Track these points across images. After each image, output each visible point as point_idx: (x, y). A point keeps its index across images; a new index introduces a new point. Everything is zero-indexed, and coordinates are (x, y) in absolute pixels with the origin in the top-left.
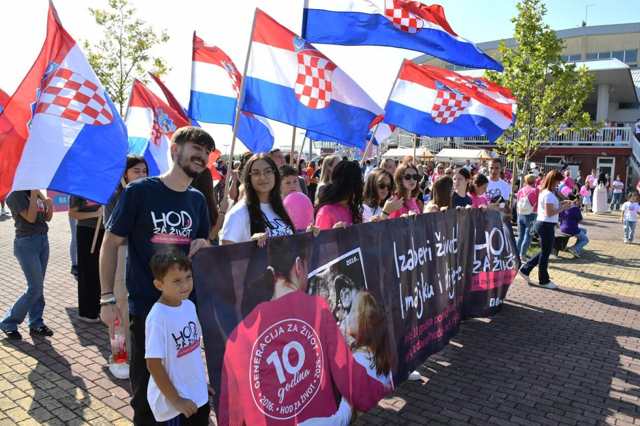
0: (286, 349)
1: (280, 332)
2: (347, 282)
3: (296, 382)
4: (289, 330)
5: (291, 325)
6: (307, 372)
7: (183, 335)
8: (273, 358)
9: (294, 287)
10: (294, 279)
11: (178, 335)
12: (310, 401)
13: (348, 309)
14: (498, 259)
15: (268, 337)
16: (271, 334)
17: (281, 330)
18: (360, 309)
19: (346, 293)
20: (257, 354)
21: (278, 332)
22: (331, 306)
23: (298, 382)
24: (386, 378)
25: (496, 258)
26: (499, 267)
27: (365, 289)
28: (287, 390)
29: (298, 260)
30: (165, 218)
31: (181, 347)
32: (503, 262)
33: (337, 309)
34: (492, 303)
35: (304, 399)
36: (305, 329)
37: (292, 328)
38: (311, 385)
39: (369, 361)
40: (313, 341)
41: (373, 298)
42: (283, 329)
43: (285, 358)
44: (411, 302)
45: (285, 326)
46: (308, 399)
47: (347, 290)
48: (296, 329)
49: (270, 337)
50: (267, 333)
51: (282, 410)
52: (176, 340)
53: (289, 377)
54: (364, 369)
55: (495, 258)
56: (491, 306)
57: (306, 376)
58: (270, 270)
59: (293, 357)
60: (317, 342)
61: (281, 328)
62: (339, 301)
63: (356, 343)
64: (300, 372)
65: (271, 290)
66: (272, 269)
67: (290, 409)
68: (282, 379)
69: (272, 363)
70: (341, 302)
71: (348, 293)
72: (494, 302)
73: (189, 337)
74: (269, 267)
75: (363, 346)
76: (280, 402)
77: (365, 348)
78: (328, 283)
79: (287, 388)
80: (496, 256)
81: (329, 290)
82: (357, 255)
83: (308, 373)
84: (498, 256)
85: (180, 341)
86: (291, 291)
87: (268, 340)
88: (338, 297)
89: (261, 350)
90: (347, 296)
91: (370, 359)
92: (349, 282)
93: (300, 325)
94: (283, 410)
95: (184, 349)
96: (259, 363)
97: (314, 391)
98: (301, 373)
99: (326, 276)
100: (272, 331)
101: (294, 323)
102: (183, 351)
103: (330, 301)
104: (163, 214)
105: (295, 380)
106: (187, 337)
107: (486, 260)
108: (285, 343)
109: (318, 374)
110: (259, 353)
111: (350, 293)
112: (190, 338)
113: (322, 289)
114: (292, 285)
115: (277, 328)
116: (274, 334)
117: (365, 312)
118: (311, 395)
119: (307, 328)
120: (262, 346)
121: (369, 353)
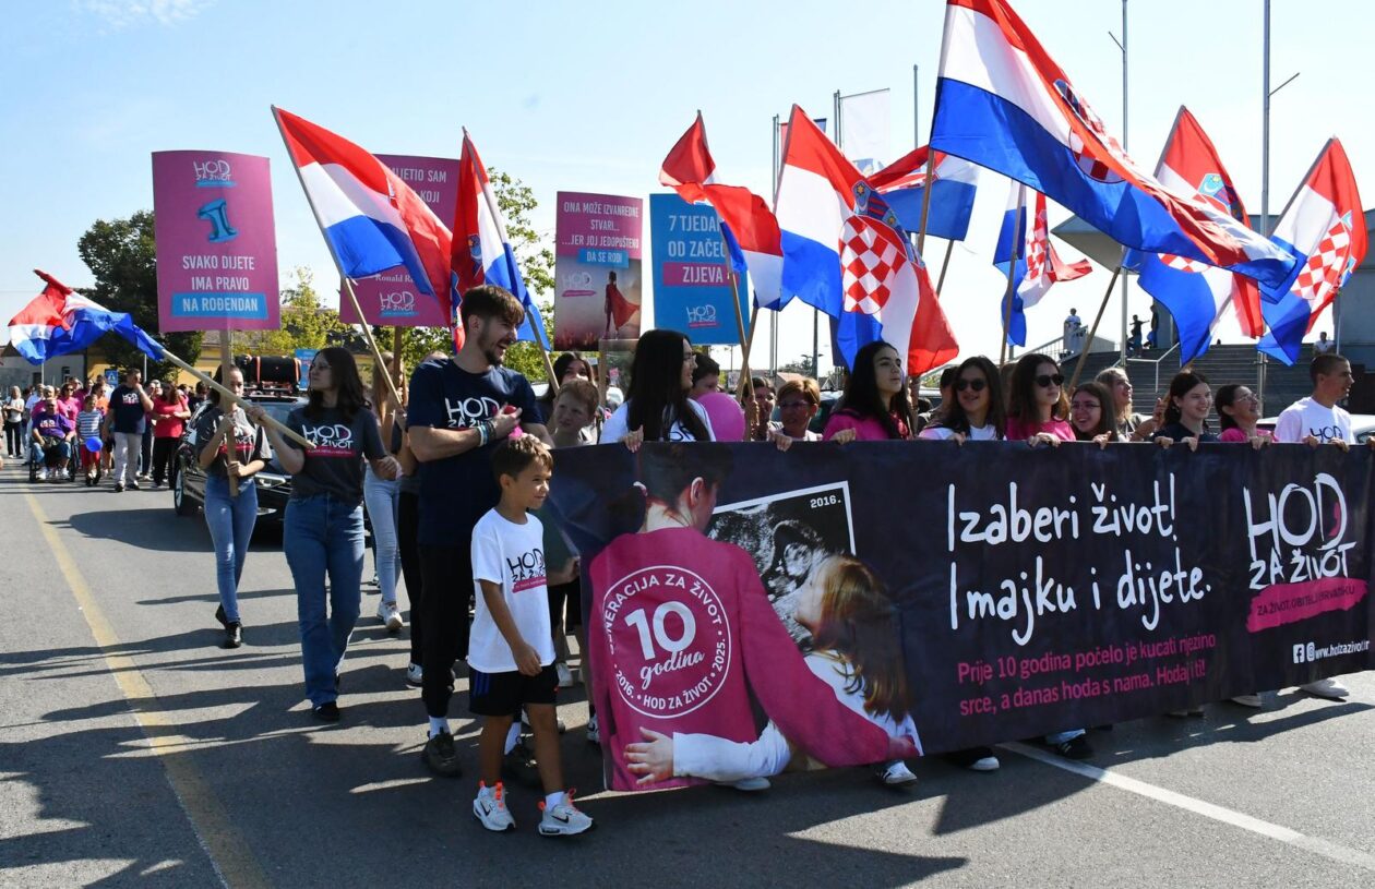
0: (661, 612)
1: (651, 583)
2: (806, 535)
3: (675, 665)
4: (668, 583)
5: (672, 576)
6: (698, 657)
7: (521, 563)
8: (637, 618)
9: (683, 521)
10: (684, 510)
11: (515, 562)
12: (701, 704)
13: (800, 581)
14: (1303, 554)
15: (630, 586)
16: (635, 583)
17: (654, 580)
18: (828, 585)
19: (799, 553)
20: (609, 606)
21: (648, 582)
22: (759, 566)
23: (678, 666)
24: (897, 725)
25: (1297, 553)
26: (1304, 572)
27: (848, 555)
28: (657, 673)
29: (699, 482)
30: (463, 408)
31: (518, 579)
32: (1314, 560)
33: (772, 573)
34: (1299, 655)
35: (690, 698)
36: (699, 587)
37: (675, 581)
38: (705, 679)
39: (844, 679)
40: (712, 610)
41: (866, 573)
42: (659, 580)
43: (658, 624)
44: (987, 605)
45: (661, 575)
46: (698, 701)
47: (803, 548)
48: (683, 584)
49: (633, 588)
50: (630, 581)
51: (645, 700)
52: (512, 568)
53: (662, 655)
54: (830, 690)
55: (1294, 552)
56: (1296, 661)
57: (695, 661)
58: (639, 488)
59: (674, 627)
60: (720, 612)
61: (653, 577)
62: (780, 562)
63: (812, 639)
64: (686, 652)
65: (640, 518)
66: (643, 487)
67: (660, 703)
68: (649, 653)
69: (635, 626)
70: (784, 565)
71: (804, 554)
72: (1302, 652)
73: (532, 567)
74: (637, 484)
75: (831, 649)
76: (644, 688)
77: (834, 653)
78: (759, 528)
79: (657, 669)
80: (1296, 548)
81: (759, 541)
82: (839, 493)
83: (701, 659)
84: (1301, 547)
85: (517, 571)
86: (675, 524)
87: (630, 590)
88: (780, 555)
89: (618, 603)
90: (801, 559)
91: (847, 676)
92: (812, 535)
93: (690, 581)
94: (647, 701)
95: (521, 582)
96: (612, 620)
97: (711, 690)
98: (688, 654)
99: (757, 517)
100: (638, 578)
101: (678, 574)
102: (522, 585)
103: (760, 558)
104: (459, 403)
105: (673, 661)
106: (527, 567)
107: (1274, 558)
108: (660, 602)
109: (720, 665)
110: (613, 606)
111: (809, 554)
112: (533, 569)
113: (746, 537)
114: (678, 517)
115: (648, 575)
116: (641, 584)
117: (839, 592)
118: (704, 696)
119: (703, 586)
120: (620, 598)
121: (844, 664)
